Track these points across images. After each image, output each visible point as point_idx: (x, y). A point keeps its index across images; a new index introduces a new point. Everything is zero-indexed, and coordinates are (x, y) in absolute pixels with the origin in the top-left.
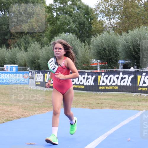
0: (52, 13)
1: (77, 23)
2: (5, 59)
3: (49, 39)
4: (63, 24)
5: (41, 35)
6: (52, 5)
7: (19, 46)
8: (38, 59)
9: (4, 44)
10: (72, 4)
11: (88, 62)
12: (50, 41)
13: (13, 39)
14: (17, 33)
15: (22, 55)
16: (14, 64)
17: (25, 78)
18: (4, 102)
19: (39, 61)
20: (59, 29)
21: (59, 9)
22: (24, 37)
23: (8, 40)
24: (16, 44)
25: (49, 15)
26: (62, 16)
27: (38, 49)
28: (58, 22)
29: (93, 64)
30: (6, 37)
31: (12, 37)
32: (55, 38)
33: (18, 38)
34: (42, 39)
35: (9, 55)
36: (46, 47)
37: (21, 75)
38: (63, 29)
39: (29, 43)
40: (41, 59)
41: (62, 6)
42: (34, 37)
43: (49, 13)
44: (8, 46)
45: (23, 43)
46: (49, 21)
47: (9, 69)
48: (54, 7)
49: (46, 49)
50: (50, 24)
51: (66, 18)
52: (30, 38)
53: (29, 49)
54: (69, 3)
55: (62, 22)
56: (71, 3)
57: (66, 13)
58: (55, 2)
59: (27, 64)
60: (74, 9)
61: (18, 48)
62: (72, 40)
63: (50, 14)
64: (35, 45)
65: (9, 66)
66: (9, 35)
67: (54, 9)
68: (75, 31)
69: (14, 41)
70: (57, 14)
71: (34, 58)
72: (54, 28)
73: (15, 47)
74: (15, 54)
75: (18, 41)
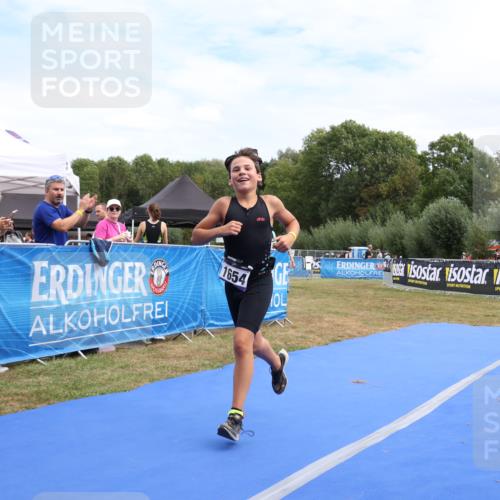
0: (426, 166)
1: (465, 181)
2: (352, 238)
3: (420, 206)
4: (444, 183)
5: (408, 201)
6: (426, 153)
7: (374, 218)
8: (402, 238)
9: (348, 214)
10: (459, 151)
11: (483, 245)
12: (421, 211)
13: (365, 206)
14: (370, 197)
15: (377, 232)
16: (364, 245)
17: (379, 270)
18: (337, 309)
19: (404, 241)
20: (437, 191)
21: (439, 159)
22: (381, 203)
23: (355, 208)
24: (368, 215)
25: (420, 169)
26: (443, 170)
27: (402, 223)
28: (436, 180)
29: (492, 246)
30: (354, 204)
31: (363, 204)
32: (431, 206)
33: (372, 205)
34: (409, 206)
35: (357, 231)
36: (416, 219)
37: (372, 265)
38: (444, 190)
39: (389, 213)
40: (406, 237)
41: (443, 154)
42: (397, 203)
43: (421, 165)
44: (356, 218)
45: (379, 213)
46: (422, 179)
47: (356, 254)
48: (430, 156)
49: (414, 224)
50: (423, 184)
51: (448, 174)
52: (391, 206)
53: (388, 223)
54: (454, 150)
55: (442, 179)
56: (456, 149)
57: (449, 166)
58: (431, 149)
59: (385, 246)
60: (462, 159)
61: (371, 220)
62: (456, 208)
63: (423, 167)
64: (398, 216)
65: (356, 248)
66: (357, 201)
67: (429, 159)
68: (463, 194)
69: (365, 209)
70: (434, 167)
71: (394, 236)
72: (430, 188)
73: (367, 219)
74: (366, 230)
75: (371, 209)
